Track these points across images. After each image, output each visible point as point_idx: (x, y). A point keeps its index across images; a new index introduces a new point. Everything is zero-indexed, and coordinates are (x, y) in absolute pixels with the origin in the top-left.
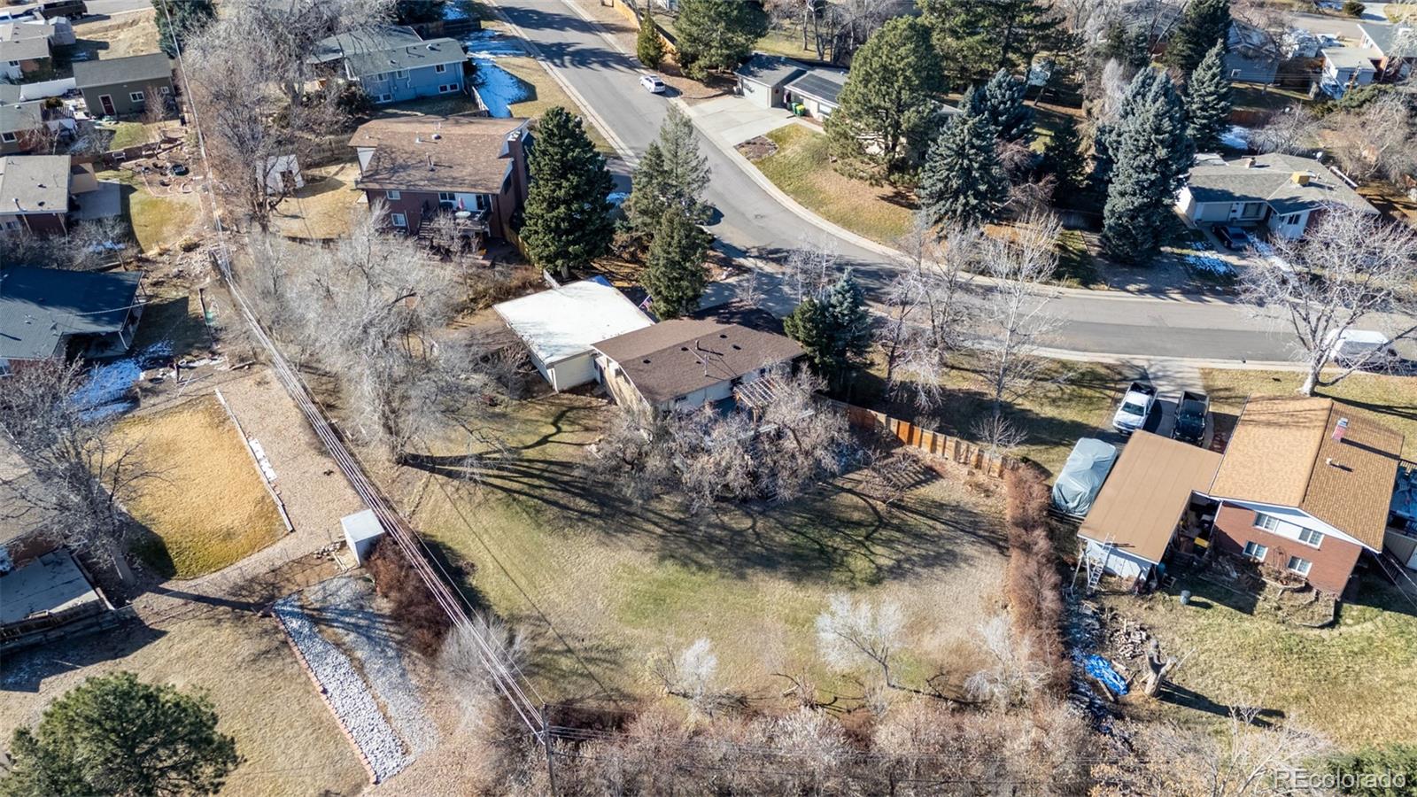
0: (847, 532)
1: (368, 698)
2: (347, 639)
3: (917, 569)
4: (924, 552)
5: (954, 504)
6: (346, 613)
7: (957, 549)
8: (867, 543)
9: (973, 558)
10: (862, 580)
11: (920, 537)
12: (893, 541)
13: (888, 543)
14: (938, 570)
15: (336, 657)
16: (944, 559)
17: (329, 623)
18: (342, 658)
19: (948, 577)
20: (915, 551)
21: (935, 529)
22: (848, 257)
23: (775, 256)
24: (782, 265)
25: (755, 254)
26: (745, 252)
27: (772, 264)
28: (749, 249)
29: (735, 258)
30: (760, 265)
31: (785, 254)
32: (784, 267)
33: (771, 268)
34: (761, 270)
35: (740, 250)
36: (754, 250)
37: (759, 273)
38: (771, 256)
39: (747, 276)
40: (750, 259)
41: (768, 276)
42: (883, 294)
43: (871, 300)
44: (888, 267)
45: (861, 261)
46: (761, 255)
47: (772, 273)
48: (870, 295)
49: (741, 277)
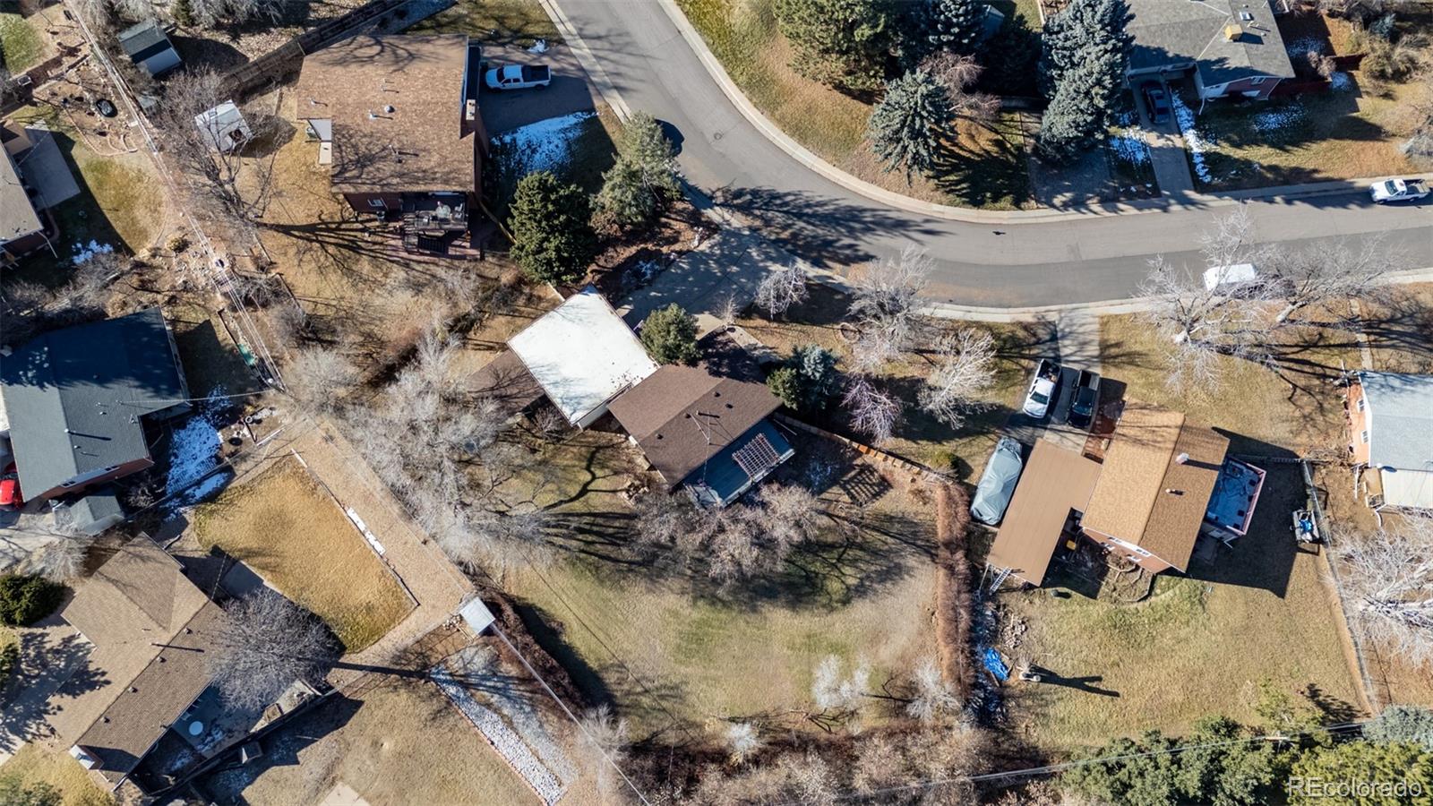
0: (825, 555)
1: (523, 747)
2: (492, 700)
3: (875, 585)
4: (879, 568)
5: (900, 515)
6: (484, 678)
7: (902, 561)
8: (839, 565)
9: (912, 568)
10: (837, 602)
11: (876, 553)
12: (857, 560)
13: (853, 563)
14: (889, 585)
15: (490, 716)
16: (893, 573)
17: (476, 686)
18: (495, 716)
19: (896, 590)
20: (873, 568)
21: (886, 544)
22: (806, 194)
23: (739, 201)
24: (747, 215)
25: (720, 200)
26: (712, 198)
27: (738, 215)
28: (714, 193)
29: (703, 211)
30: (727, 216)
31: (749, 197)
32: (749, 218)
33: (737, 221)
34: (729, 225)
35: (705, 195)
36: (719, 194)
37: (727, 231)
38: (735, 202)
39: (717, 237)
40: (717, 208)
41: (736, 234)
42: (840, 248)
43: (830, 259)
44: (843, 203)
45: (819, 199)
46: (726, 201)
47: (739, 229)
48: (829, 252)
49: (712, 241)
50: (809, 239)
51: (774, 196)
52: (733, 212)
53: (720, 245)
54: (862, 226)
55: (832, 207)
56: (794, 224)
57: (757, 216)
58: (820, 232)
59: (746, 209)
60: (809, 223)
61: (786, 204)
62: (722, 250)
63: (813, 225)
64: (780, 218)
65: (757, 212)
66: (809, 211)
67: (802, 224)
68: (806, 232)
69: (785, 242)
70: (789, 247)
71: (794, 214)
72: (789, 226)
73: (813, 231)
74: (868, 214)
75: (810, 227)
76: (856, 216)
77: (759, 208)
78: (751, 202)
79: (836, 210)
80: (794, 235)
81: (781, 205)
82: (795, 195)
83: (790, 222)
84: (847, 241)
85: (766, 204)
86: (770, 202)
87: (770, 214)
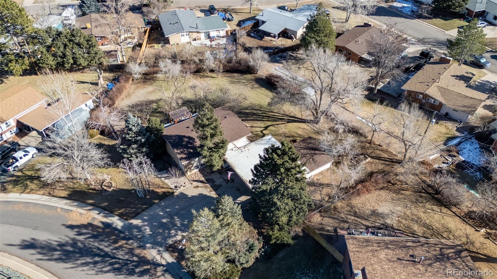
22: (93, 272)
23: (146, 267)
24: (143, 257)
25: (159, 269)
26: (166, 271)
27: (149, 257)
28: (163, 275)
29: (175, 261)
30: (158, 258)
31: (137, 270)
32: (143, 255)
33: (152, 253)
34: (159, 251)
35: (170, 273)
36: (159, 274)
37: (161, 246)
38: (149, 267)
39: (170, 242)
40: (164, 263)
41: (156, 244)
42: (88, 233)
43: (98, 227)
44: (69, 265)
45: (86, 268)
46: (155, 268)
47: (153, 248)
48: (97, 231)
49: (174, 239)
50: (106, 239)
51: (117, 271)
52: (153, 259)
53: (170, 236)
54: (65, 248)
55: (79, 262)
56: (112, 250)
57: (136, 256)
58: (96, 244)
59: (143, 261)
60: (101, 250)
61: (111, 264)
62: (169, 233)
63: (99, 249)
64: (121, 255)
65: (135, 259)
66: (97, 259)
67: (106, 249)
68: (106, 244)
69: (124, 238)
70: (122, 235)
71: (109, 256)
72: (116, 249)
73: (101, 245)
74: (56, 257)
75: (101, 247)
76: (65, 255)
77: (133, 261)
78: (136, 267)
79: (77, 260)
80: (115, 242)
81: (115, 263)
82: (101, 271)
83: (114, 251)
84: (81, 238)
85: (126, 264)
86: (123, 266)
87: (127, 257)
